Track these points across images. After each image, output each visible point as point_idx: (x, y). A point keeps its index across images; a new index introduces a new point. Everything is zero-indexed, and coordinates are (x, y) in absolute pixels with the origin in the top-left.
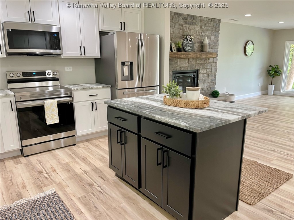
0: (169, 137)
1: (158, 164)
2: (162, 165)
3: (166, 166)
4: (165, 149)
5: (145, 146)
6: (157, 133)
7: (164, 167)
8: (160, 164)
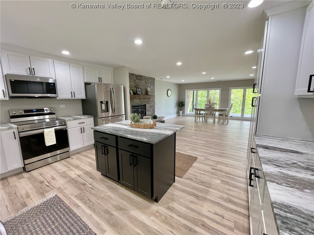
0: (137, 147)
1: (131, 165)
2: (133, 165)
3: (136, 165)
4: (135, 155)
5: (122, 154)
6: (129, 146)
7: (134, 166)
8: (132, 164)
